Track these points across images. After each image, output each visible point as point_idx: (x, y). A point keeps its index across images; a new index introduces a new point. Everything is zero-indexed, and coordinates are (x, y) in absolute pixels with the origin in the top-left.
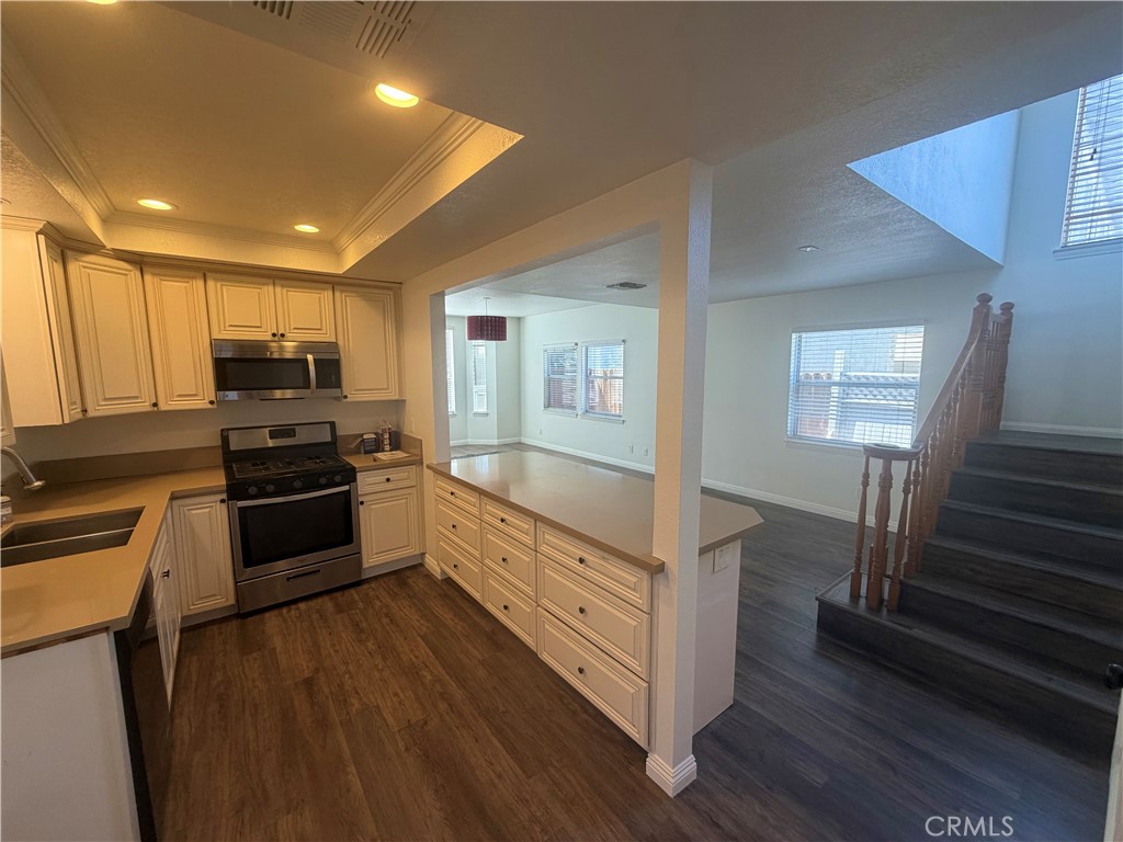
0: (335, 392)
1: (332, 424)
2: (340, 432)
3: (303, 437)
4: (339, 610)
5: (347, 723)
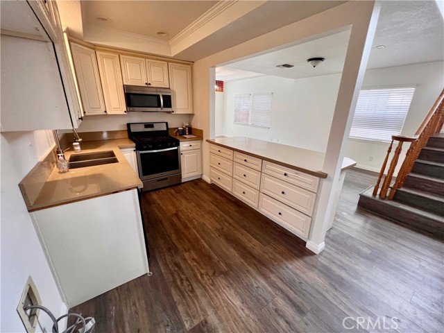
0: (169, 109)
1: (167, 123)
2: (170, 126)
3: (157, 128)
4: (177, 192)
5: (195, 228)
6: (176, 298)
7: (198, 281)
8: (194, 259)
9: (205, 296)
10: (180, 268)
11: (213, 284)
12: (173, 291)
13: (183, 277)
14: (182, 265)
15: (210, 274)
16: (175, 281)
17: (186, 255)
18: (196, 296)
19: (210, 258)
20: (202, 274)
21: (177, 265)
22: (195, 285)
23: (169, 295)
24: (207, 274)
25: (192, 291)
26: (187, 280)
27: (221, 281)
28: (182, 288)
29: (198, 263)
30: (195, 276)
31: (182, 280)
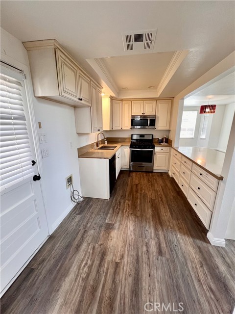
0: (153, 127)
1: (152, 135)
2: (154, 137)
3: (146, 138)
4: (146, 176)
5: (141, 194)
6: (110, 212)
7: (123, 212)
8: (128, 204)
9: (121, 218)
10: (120, 204)
11: (128, 217)
12: (111, 209)
13: (119, 207)
14: (122, 204)
15: (130, 213)
16: (114, 207)
17: (127, 201)
18: (117, 216)
19: (136, 208)
20: (126, 211)
21: (120, 202)
22: (120, 212)
23: (109, 209)
24: (129, 212)
25: (118, 213)
26: (119, 209)
27: (132, 218)
28: (115, 210)
29: (129, 206)
30: (123, 210)
31: (117, 208)
